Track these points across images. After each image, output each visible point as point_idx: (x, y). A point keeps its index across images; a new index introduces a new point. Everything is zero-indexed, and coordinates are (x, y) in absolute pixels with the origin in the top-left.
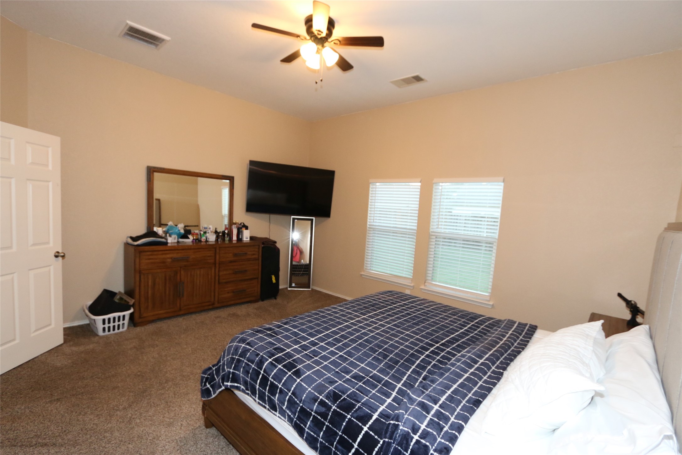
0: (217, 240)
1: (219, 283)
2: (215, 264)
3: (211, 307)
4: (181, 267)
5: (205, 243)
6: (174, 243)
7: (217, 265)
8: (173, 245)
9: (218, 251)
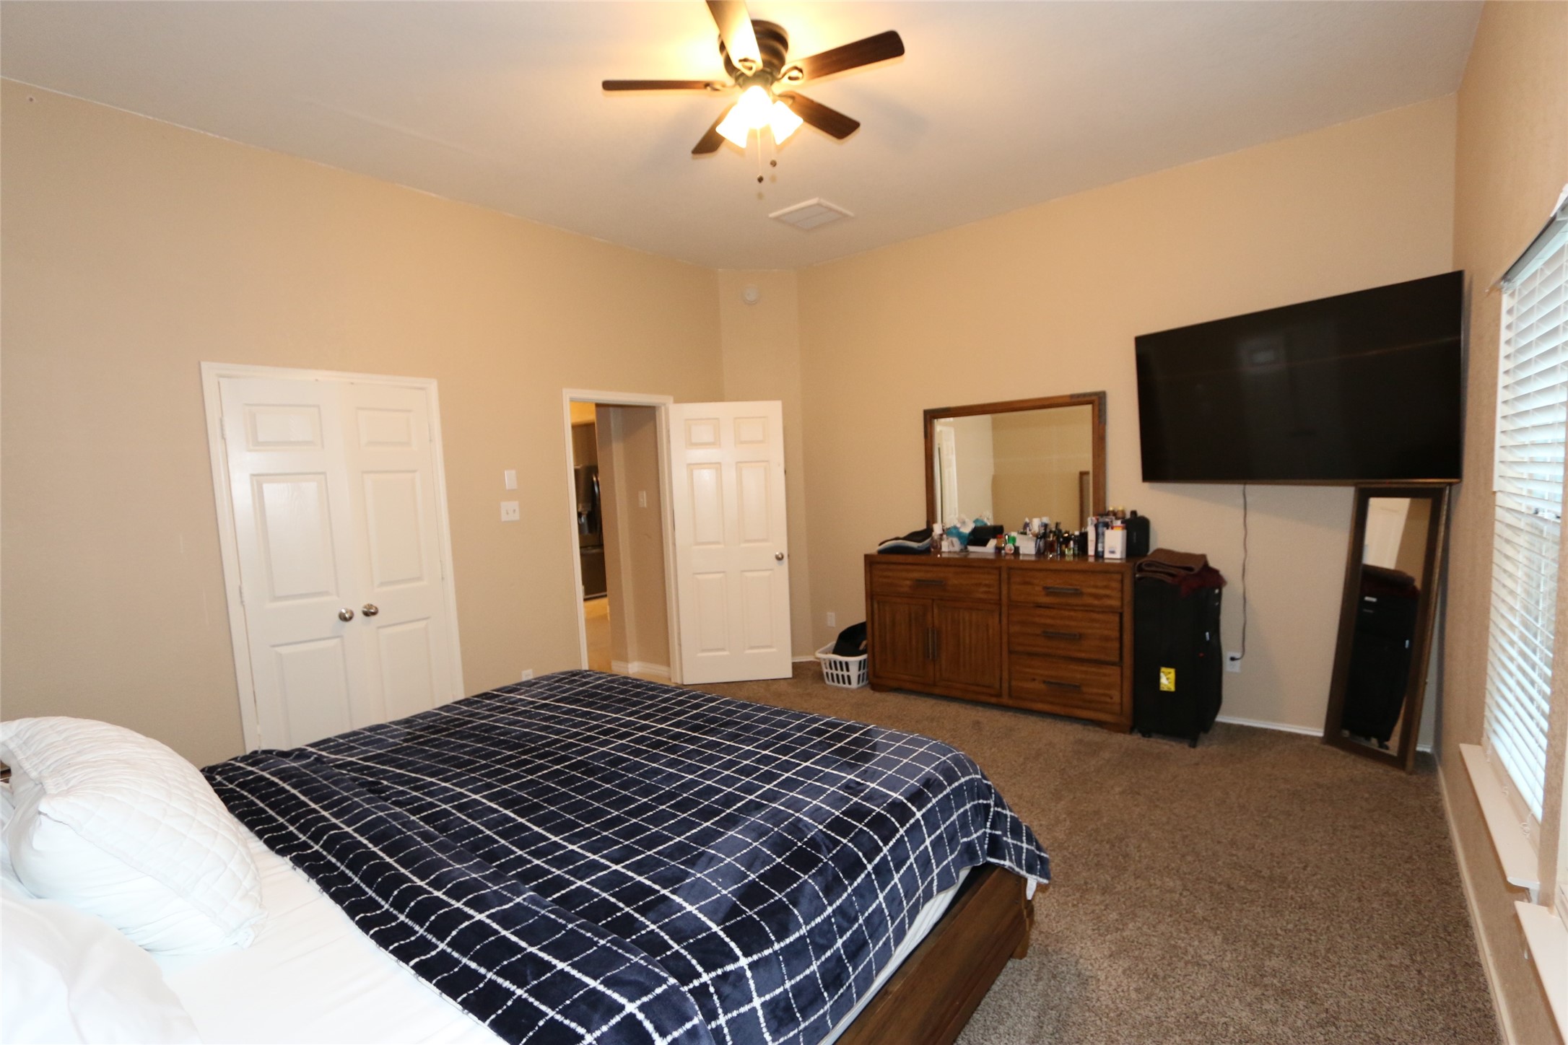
0: (1040, 553)
1: (1010, 652)
2: (999, 603)
3: (993, 700)
4: (933, 600)
5: (1012, 557)
6: (955, 552)
7: (1004, 609)
8: (951, 556)
9: (1004, 576)
